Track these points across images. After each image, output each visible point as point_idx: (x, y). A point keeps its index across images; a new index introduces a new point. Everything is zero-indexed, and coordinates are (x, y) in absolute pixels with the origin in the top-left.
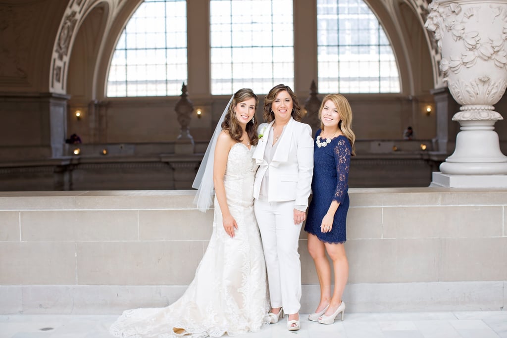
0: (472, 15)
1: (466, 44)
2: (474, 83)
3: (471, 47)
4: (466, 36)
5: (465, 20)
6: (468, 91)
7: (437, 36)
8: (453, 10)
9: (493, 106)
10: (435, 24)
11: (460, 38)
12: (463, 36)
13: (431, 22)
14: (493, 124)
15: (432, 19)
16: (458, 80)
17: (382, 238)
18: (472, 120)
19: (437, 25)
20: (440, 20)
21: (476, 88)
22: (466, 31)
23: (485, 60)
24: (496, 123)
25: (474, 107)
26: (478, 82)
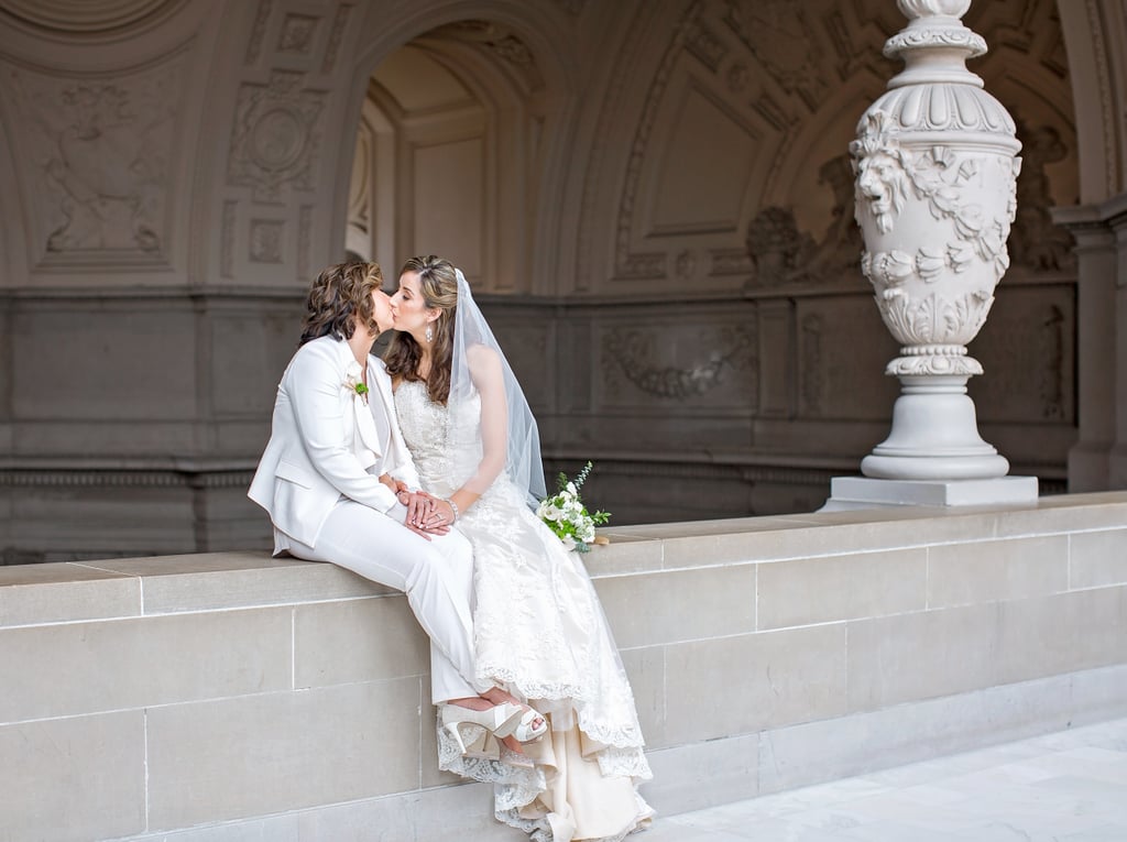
0: (974, 174)
1: (961, 227)
2: (963, 303)
3: (971, 234)
4: (963, 214)
5: (961, 180)
6: (948, 319)
7: (884, 204)
8: (939, 158)
9: (966, 346)
10: (883, 182)
11: (951, 214)
12: (958, 213)
13: (876, 177)
14: (965, 382)
15: (879, 171)
16: (933, 296)
17: (927, 610)
18: (954, 375)
19: (889, 187)
20: (900, 174)
21: (964, 313)
22: (960, 203)
23: (986, 260)
24: (970, 380)
25: (948, 348)
26: (970, 298)
